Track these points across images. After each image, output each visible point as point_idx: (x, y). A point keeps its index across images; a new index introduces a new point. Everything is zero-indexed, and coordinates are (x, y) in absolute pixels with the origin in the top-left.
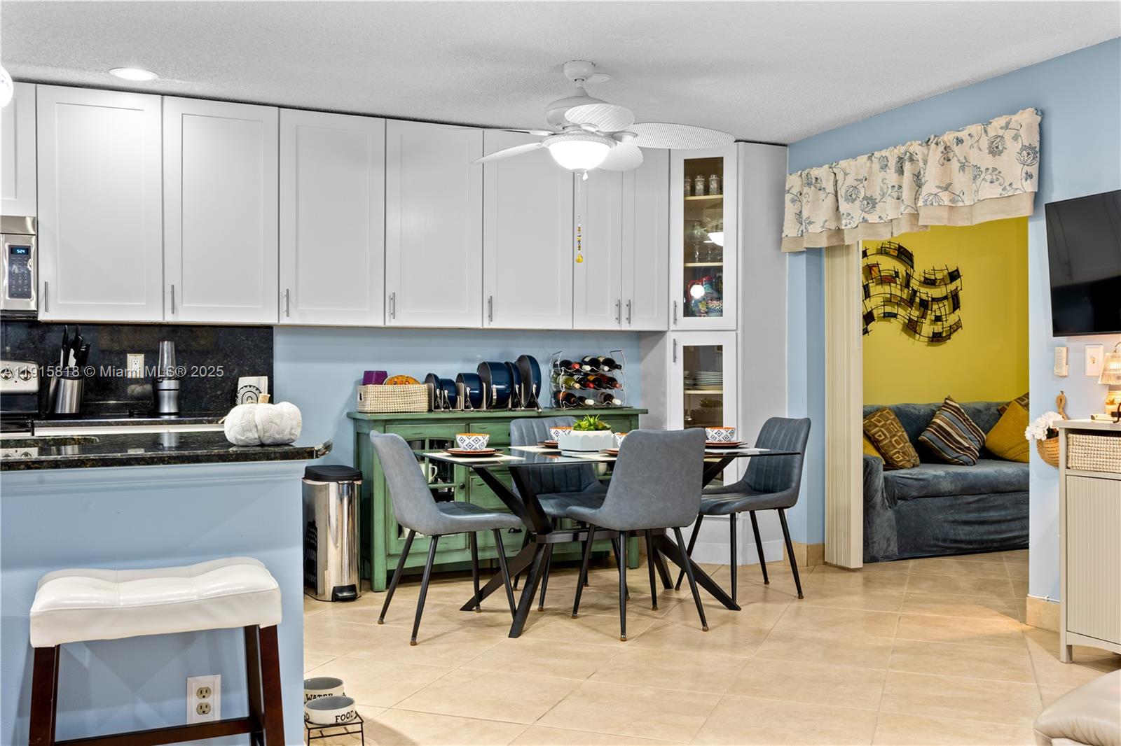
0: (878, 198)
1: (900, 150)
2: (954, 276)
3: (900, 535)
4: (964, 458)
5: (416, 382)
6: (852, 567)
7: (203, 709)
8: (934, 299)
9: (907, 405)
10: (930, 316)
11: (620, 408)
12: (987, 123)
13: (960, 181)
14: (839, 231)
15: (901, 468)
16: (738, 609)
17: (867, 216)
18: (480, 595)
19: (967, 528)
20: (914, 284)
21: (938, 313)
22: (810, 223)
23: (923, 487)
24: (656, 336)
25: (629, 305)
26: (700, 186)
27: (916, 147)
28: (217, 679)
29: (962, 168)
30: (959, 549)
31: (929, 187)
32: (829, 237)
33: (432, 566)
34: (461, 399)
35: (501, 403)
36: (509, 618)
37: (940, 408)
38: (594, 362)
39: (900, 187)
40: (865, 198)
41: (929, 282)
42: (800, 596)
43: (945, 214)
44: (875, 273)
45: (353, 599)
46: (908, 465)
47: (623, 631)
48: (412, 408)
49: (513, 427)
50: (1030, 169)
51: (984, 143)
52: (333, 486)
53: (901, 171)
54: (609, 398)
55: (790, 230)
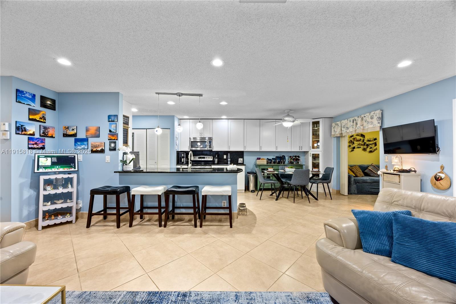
0: (349, 127)
1: (353, 118)
2: (375, 139)
3: (357, 190)
4: (376, 176)
5: (265, 159)
6: (345, 195)
7: (224, 205)
8: (370, 144)
9: (362, 165)
10: (369, 147)
11: (300, 164)
12: (370, 113)
13: (365, 124)
14: (342, 133)
15: (359, 177)
16: (318, 200)
17: (347, 131)
18: (273, 193)
19: (374, 190)
20: (365, 141)
21: (371, 147)
22: (336, 132)
23: (363, 181)
24: (307, 152)
25: (302, 147)
26: (315, 126)
27: (356, 118)
28: (226, 201)
29: (365, 121)
30: (372, 193)
31: (358, 125)
32: (340, 135)
33: (263, 188)
34: (272, 162)
35: (279, 163)
36: (276, 197)
37: (370, 166)
38: (296, 156)
39: (353, 125)
40: (346, 127)
41: (368, 141)
42: (331, 199)
43: (362, 130)
44: (355, 139)
45: (254, 192)
46: (360, 176)
47: (294, 202)
48: (264, 163)
49: (280, 167)
50: (379, 122)
51: (370, 117)
52: (251, 175)
53: (353, 122)
54: (298, 162)
55: (333, 133)
